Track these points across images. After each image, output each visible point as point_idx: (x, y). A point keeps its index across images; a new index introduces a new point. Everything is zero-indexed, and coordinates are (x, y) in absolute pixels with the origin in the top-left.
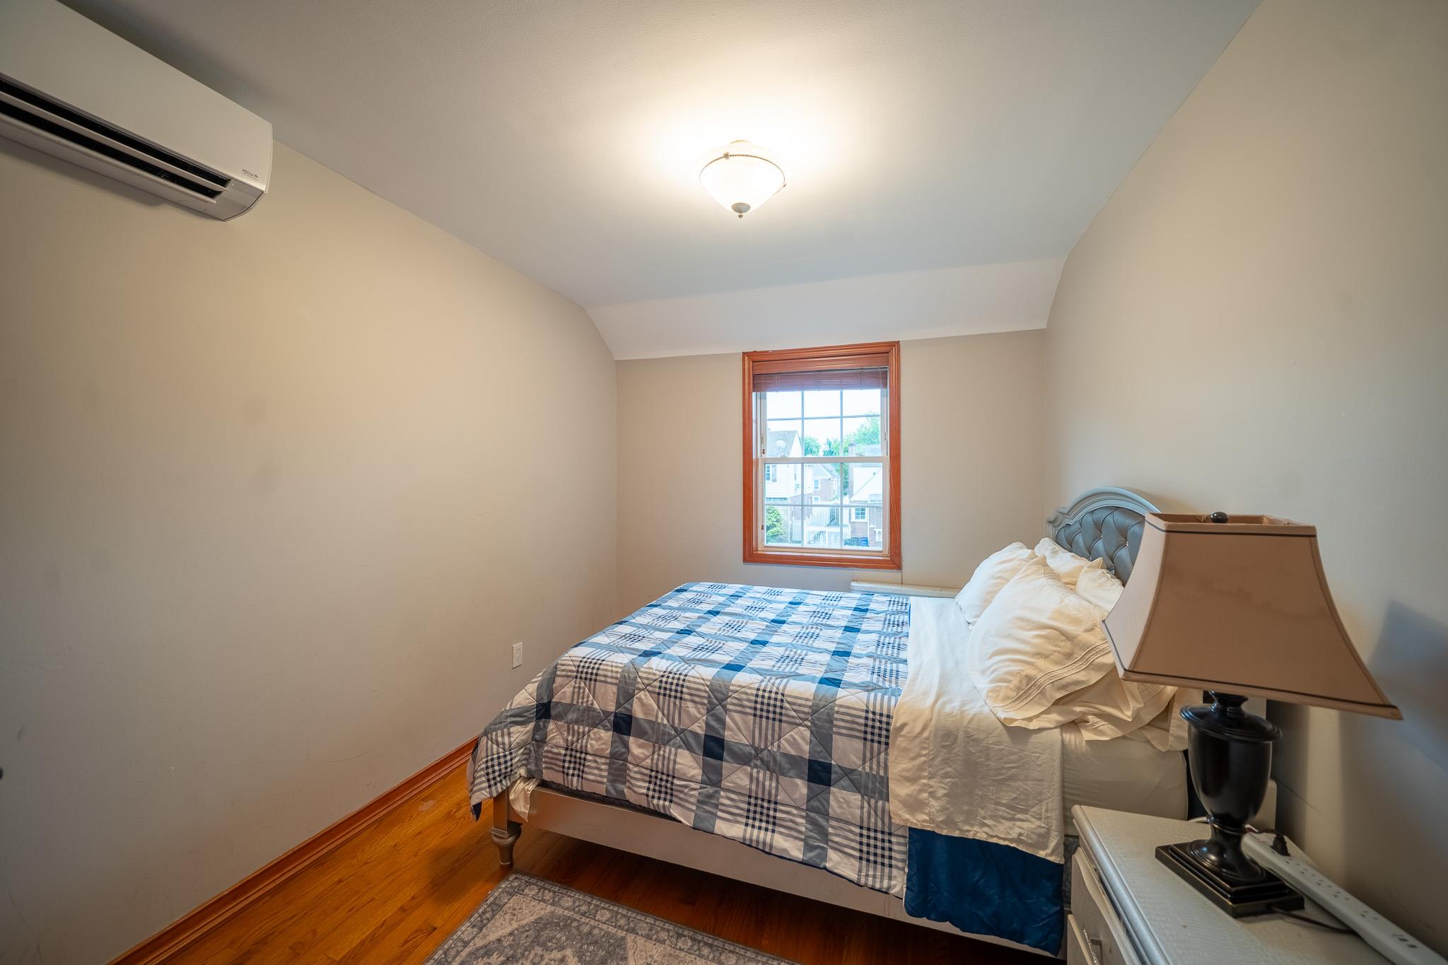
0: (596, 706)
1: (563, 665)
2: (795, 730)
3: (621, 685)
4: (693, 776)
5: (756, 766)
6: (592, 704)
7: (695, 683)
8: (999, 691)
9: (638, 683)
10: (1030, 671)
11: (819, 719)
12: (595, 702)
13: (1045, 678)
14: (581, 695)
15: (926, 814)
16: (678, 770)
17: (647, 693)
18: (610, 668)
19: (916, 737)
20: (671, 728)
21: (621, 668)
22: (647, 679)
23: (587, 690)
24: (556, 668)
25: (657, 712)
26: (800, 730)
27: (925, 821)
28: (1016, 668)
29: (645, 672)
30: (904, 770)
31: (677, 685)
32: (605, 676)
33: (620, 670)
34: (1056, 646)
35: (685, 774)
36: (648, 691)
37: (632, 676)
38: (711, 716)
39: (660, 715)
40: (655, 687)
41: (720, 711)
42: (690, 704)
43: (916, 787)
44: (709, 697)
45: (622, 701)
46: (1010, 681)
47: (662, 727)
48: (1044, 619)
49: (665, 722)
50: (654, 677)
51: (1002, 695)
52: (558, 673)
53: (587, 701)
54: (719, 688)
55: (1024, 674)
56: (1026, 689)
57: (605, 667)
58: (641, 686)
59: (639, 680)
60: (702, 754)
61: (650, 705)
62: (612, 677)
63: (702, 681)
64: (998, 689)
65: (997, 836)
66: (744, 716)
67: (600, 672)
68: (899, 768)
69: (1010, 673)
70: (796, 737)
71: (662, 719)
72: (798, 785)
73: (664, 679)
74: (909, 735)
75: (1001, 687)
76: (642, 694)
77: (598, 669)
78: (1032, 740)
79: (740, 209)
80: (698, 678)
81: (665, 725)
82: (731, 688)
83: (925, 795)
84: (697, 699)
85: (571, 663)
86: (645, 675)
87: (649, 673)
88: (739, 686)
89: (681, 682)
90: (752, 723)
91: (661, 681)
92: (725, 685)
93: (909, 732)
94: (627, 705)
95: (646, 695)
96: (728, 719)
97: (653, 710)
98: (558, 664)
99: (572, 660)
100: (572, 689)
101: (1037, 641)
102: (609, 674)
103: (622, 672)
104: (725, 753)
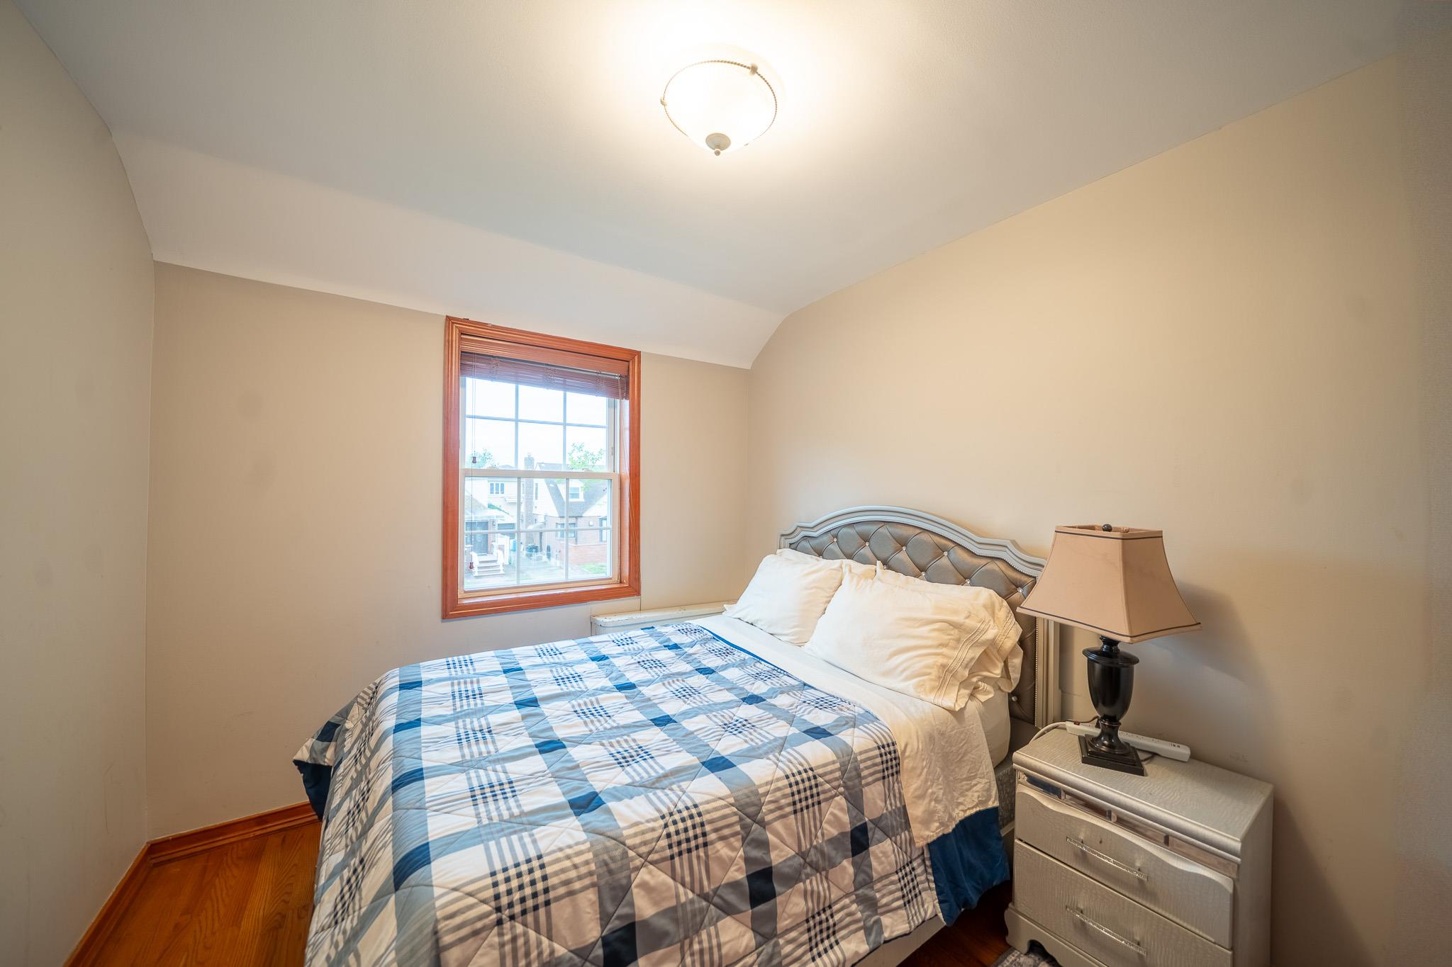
0: (561, 951)
1: (452, 916)
2: (832, 805)
3: (602, 882)
4: (747, 946)
5: (808, 876)
6: (552, 952)
7: (716, 809)
8: (923, 685)
9: (632, 859)
10: (941, 660)
11: (850, 779)
12: (556, 946)
13: (955, 663)
14: (521, 952)
15: (936, 821)
16: (727, 954)
17: (651, 867)
18: (567, 863)
19: (917, 753)
20: (700, 899)
21: (589, 850)
22: (645, 843)
23: (532, 934)
24: (435, 932)
25: (676, 888)
26: (837, 802)
27: (938, 828)
28: (930, 660)
29: (635, 835)
30: (916, 790)
31: (694, 827)
32: (566, 883)
33: (590, 856)
34: (949, 635)
35: (737, 953)
36: (651, 863)
37: (617, 853)
38: (749, 844)
39: (681, 889)
40: (663, 849)
41: (758, 831)
42: (719, 845)
43: (927, 800)
44: (741, 819)
45: (610, 909)
46: (929, 674)
47: (689, 908)
48: (929, 615)
49: (691, 895)
50: (656, 835)
51: (928, 687)
52: (447, 939)
53: (540, 954)
54: (748, 800)
55: (939, 664)
56: (945, 676)
57: (556, 867)
58: (638, 862)
59: (631, 853)
60: (749, 907)
61: (664, 884)
62: (580, 878)
63: (722, 803)
64: (922, 683)
65: (969, 809)
66: (785, 820)
67: (552, 881)
68: (912, 790)
69: (928, 667)
70: (836, 812)
71: (686, 894)
72: (845, 867)
73: (672, 829)
74: (913, 753)
75: (924, 681)
76: (643, 875)
77: (545, 878)
78: (966, 716)
79: (718, 143)
80: (714, 801)
81: (692, 902)
82: (761, 791)
83: (933, 803)
84: (726, 832)
85: (471, 900)
86: (637, 840)
87: (643, 833)
88: (767, 784)
89: (698, 820)
90: (795, 824)
91: (669, 836)
92: (752, 792)
93: (912, 751)
94: (623, 910)
95: (650, 872)
96: (771, 837)
97: (669, 888)
98: (437, 921)
99: (470, 894)
100: (495, 954)
101: (934, 634)
102: (573, 874)
103: (596, 855)
104: (775, 885)
